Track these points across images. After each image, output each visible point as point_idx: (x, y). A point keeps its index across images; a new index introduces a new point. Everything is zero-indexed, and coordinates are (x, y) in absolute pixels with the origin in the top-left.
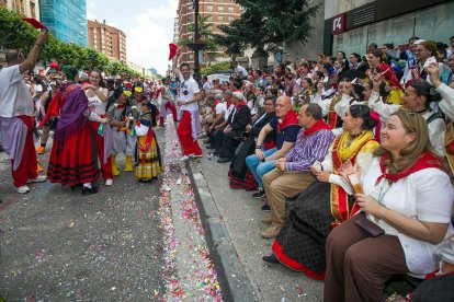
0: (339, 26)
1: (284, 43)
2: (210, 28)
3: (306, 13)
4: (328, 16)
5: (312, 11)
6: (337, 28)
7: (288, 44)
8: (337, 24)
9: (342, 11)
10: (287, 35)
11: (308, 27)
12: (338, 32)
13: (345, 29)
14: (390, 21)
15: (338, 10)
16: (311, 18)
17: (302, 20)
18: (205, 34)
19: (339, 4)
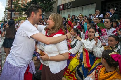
0: (62, 8)
1: (45, 12)
2: (20, 4)
3: (52, 3)
4: (58, 4)
5: (54, 2)
6: (61, 9)
7: (46, 13)
8: (61, 8)
9: (63, 3)
10: (46, 10)
11: (52, 7)
12: (61, 10)
13: (64, 9)
14: (78, 7)
15: (61, 3)
16: (54, 4)
17: (51, 5)
18: (18, 6)
19: (62, 1)
